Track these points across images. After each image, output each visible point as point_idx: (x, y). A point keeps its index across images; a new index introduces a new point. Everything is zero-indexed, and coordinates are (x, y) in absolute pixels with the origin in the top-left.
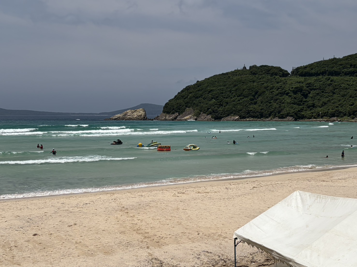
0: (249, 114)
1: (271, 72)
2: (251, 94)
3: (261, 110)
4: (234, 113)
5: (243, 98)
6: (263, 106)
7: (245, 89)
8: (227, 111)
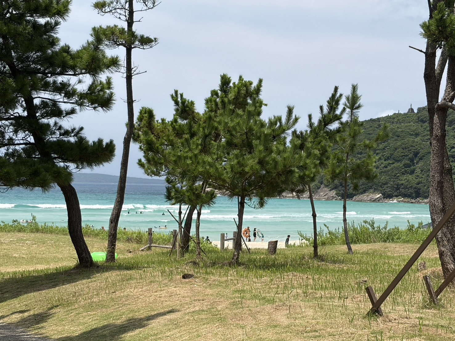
0: (398, 191)
1: (449, 119)
2: (407, 156)
3: (418, 184)
4: (375, 189)
5: (393, 164)
6: (422, 178)
7: (399, 148)
8: (364, 185)
